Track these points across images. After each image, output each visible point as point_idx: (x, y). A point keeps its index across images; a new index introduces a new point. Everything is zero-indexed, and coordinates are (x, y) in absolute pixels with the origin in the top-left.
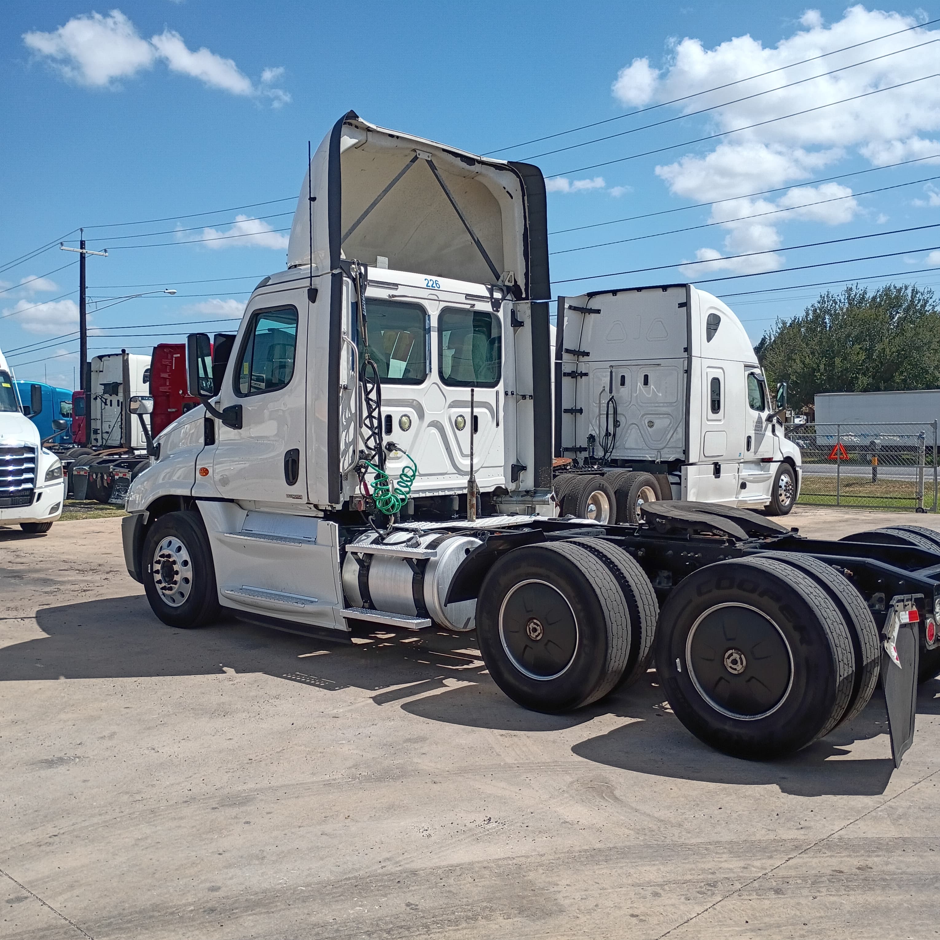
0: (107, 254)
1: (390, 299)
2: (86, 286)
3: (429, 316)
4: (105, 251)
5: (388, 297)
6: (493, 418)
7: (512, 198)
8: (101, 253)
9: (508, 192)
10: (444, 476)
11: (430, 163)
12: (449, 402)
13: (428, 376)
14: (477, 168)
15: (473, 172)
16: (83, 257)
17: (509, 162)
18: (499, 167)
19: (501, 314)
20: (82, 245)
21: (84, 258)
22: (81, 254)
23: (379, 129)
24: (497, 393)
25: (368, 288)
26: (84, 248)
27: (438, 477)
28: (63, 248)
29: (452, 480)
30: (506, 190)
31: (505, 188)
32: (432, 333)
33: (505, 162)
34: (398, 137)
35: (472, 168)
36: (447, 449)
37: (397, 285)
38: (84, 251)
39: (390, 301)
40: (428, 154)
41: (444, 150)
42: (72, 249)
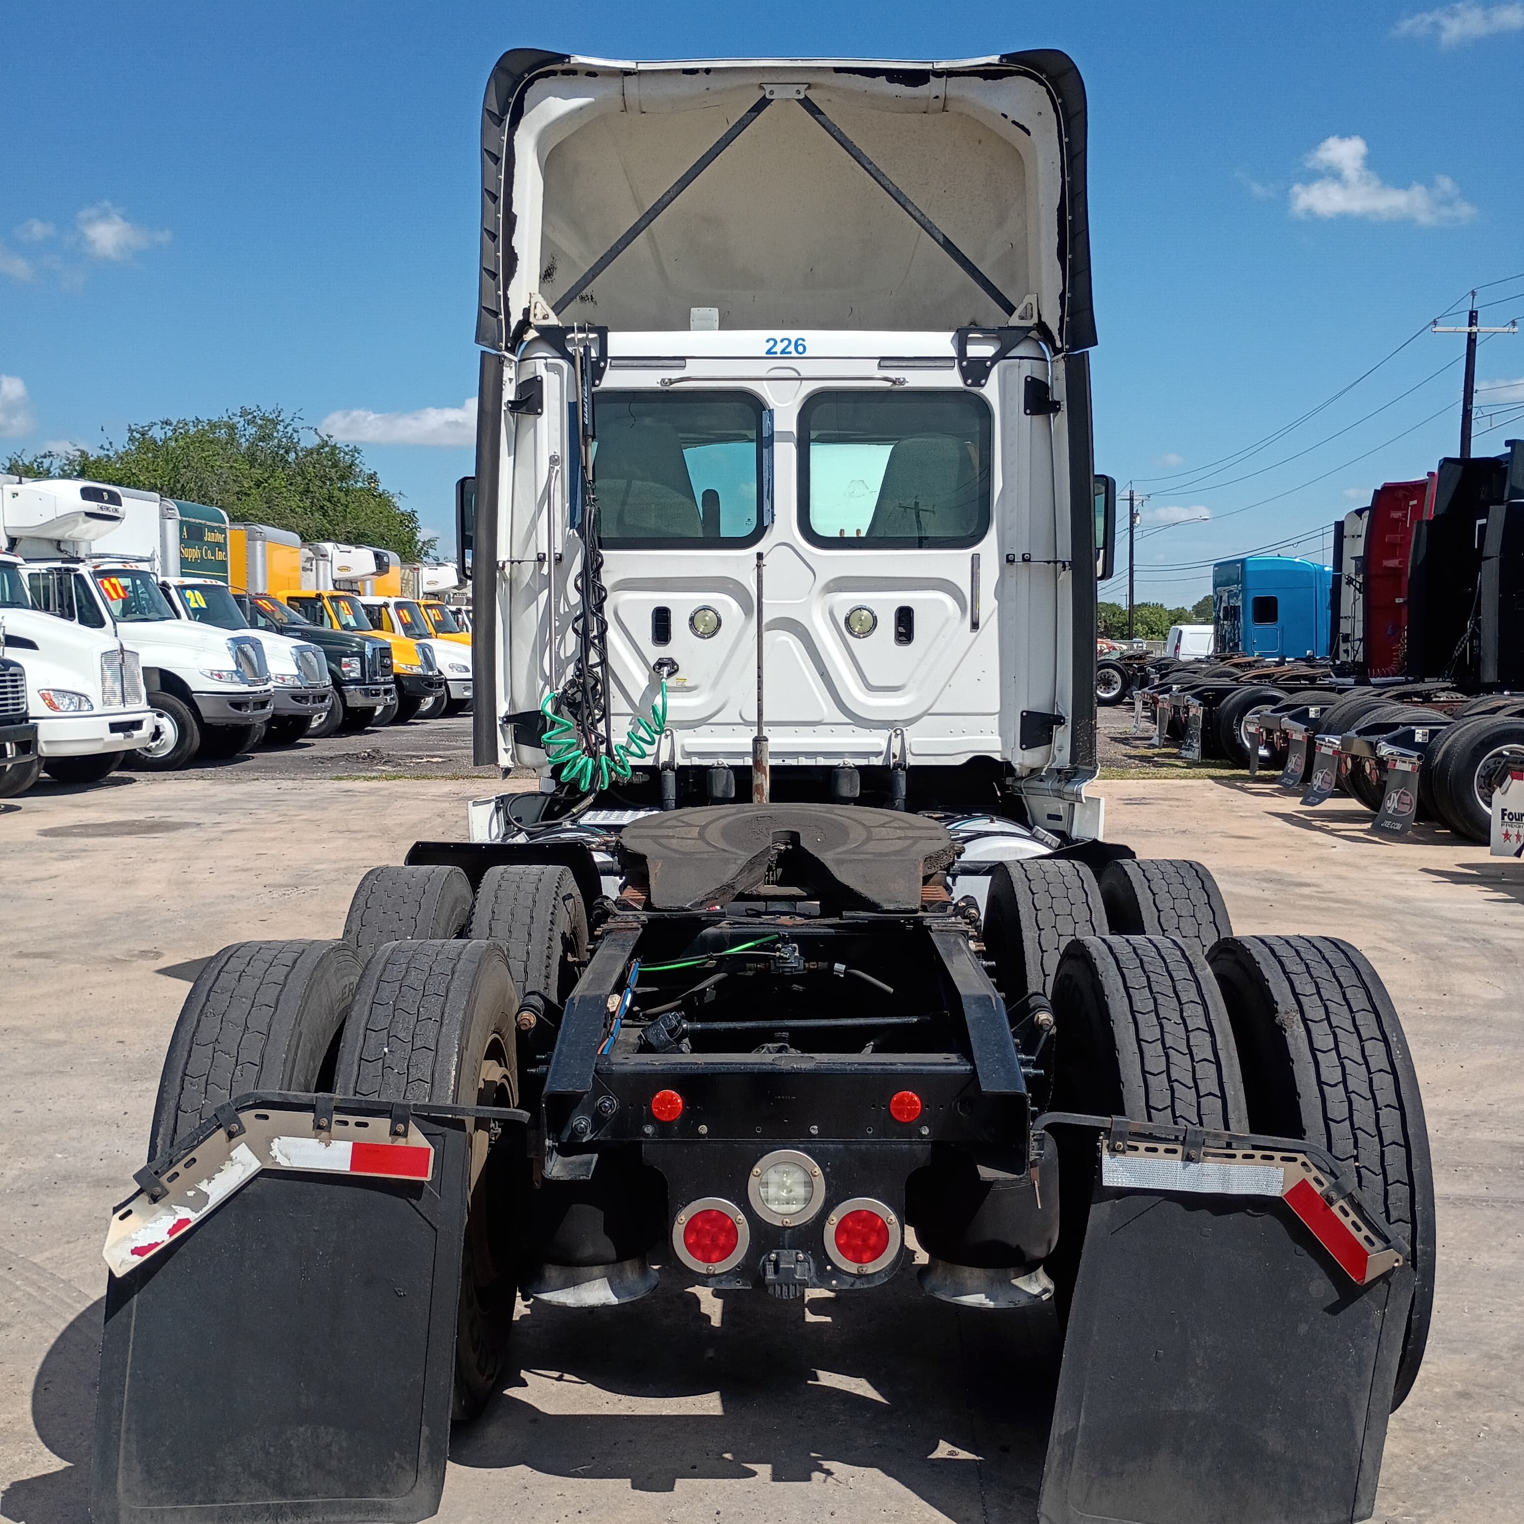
0: (1516, 329)
1: (666, 388)
2: (1475, 388)
3: (771, 412)
4: (1514, 323)
5: (659, 385)
6: (963, 610)
7: (1028, 132)
8: (1506, 329)
9: (1014, 122)
10: (815, 728)
11: (807, 104)
12: (822, 581)
13: (768, 530)
14: (935, 86)
15: (929, 98)
16: (1472, 340)
17: (1003, 57)
18: (987, 73)
19: (991, 390)
20: (1473, 318)
21: (1475, 340)
22: (1470, 334)
23: (641, 67)
24: (975, 559)
25: (608, 373)
26: (1476, 325)
27: (797, 728)
28: (1437, 329)
29: (835, 736)
30: (1010, 118)
31: (1006, 117)
32: (775, 444)
33: (994, 59)
34: (708, 71)
35: (922, 90)
36: (822, 675)
37: (683, 358)
38: (1474, 329)
39: (667, 391)
40: (797, 87)
41: (838, 70)
42: (1453, 329)
